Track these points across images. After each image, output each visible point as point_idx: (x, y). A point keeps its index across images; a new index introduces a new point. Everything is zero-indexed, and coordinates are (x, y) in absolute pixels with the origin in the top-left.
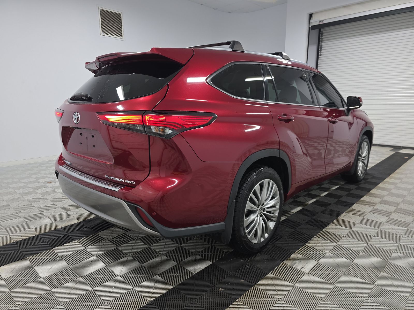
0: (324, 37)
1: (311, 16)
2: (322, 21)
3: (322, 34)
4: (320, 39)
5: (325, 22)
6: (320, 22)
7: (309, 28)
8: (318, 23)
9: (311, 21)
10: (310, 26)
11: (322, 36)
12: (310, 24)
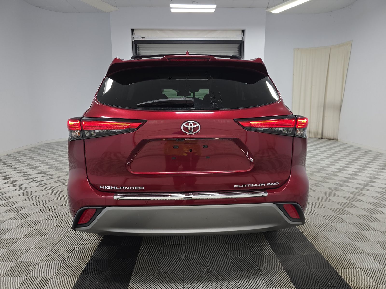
0: (140, 51)
1: (133, 31)
2: (144, 38)
3: (139, 48)
4: (137, 52)
5: (146, 39)
6: (141, 38)
7: (132, 41)
8: (140, 39)
9: (134, 36)
10: (133, 40)
11: (138, 50)
12: (133, 38)
